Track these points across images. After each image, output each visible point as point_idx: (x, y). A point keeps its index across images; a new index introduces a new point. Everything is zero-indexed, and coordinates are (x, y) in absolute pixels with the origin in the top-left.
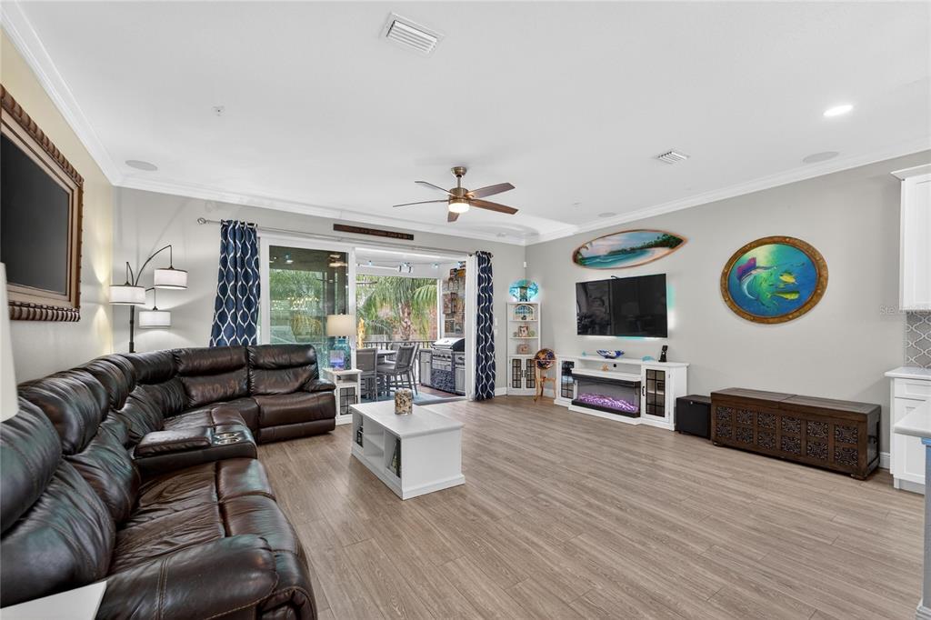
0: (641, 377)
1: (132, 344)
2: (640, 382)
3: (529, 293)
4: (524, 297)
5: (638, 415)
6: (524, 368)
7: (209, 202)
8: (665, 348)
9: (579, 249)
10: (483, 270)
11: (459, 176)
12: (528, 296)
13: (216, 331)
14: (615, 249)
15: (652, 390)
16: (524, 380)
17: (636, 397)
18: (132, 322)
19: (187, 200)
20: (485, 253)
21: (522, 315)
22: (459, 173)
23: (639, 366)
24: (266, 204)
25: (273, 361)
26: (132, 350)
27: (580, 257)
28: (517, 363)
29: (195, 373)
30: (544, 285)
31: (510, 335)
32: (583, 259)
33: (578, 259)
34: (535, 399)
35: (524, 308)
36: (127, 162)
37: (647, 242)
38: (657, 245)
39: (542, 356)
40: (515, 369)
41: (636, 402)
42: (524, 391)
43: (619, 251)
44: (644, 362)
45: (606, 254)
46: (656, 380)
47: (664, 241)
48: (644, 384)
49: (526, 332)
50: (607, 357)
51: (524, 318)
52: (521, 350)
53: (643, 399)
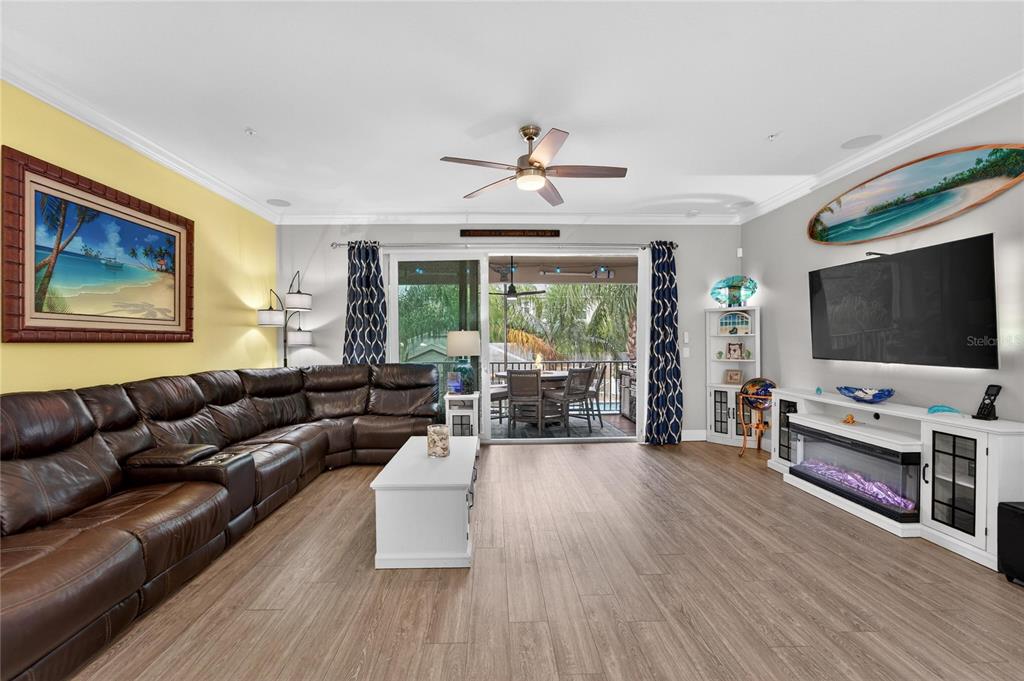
0: (922, 445)
1: (285, 360)
2: (918, 455)
3: (743, 292)
4: (734, 300)
5: (914, 517)
6: (732, 404)
7: (343, 226)
8: (994, 391)
9: (818, 214)
10: (659, 268)
11: (530, 139)
12: (743, 298)
13: (348, 349)
14: (882, 202)
15: (945, 473)
16: (732, 424)
17: (911, 483)
18: (285, 341)
19: (327, 227)
20: (665, 243)
21: (731, 327)
22: (530, 133)
23: (917, 423)
24: (391, 220)
25: (392, 380)
26: (286, 365)
27: (820, 228)
28: (720, 396)
29: (318, 389)
30: (766, 282)
31: (712, 354)
32: (826, 230)
33: (818, 232)
34: (741, 453)
35: (735, 317)
36: (268, 202)
37: (950, 175)
38: (975, 176)
39: (752, 390)
40: (718, 404)
41: (911, 492)
42: (732, 439)
43: (890, 205)
44: (930, 417)
45: (865, 214)
46: (954, 455)
47: (993, 165)
48: (927, 458)
49: (738, 352)
50: (859, 400)
51: (734, 331)
52: (729, 377)
53: (926, 491)
